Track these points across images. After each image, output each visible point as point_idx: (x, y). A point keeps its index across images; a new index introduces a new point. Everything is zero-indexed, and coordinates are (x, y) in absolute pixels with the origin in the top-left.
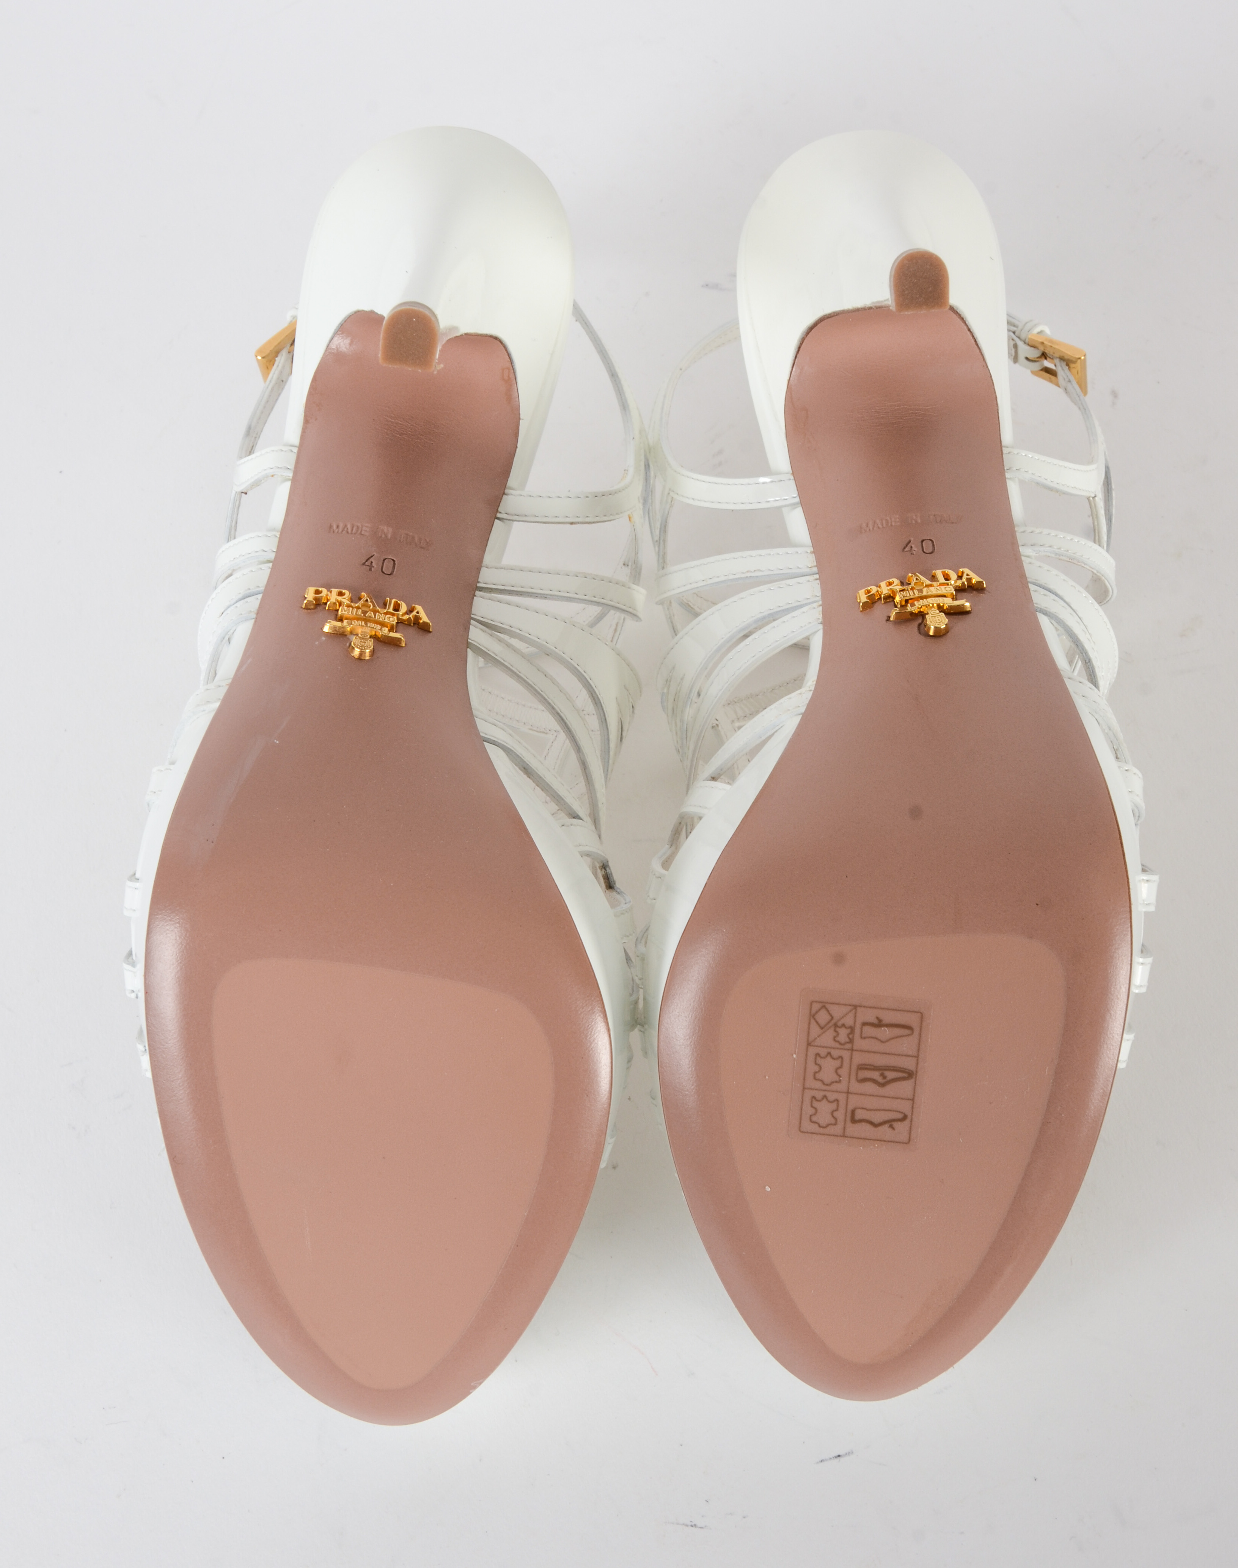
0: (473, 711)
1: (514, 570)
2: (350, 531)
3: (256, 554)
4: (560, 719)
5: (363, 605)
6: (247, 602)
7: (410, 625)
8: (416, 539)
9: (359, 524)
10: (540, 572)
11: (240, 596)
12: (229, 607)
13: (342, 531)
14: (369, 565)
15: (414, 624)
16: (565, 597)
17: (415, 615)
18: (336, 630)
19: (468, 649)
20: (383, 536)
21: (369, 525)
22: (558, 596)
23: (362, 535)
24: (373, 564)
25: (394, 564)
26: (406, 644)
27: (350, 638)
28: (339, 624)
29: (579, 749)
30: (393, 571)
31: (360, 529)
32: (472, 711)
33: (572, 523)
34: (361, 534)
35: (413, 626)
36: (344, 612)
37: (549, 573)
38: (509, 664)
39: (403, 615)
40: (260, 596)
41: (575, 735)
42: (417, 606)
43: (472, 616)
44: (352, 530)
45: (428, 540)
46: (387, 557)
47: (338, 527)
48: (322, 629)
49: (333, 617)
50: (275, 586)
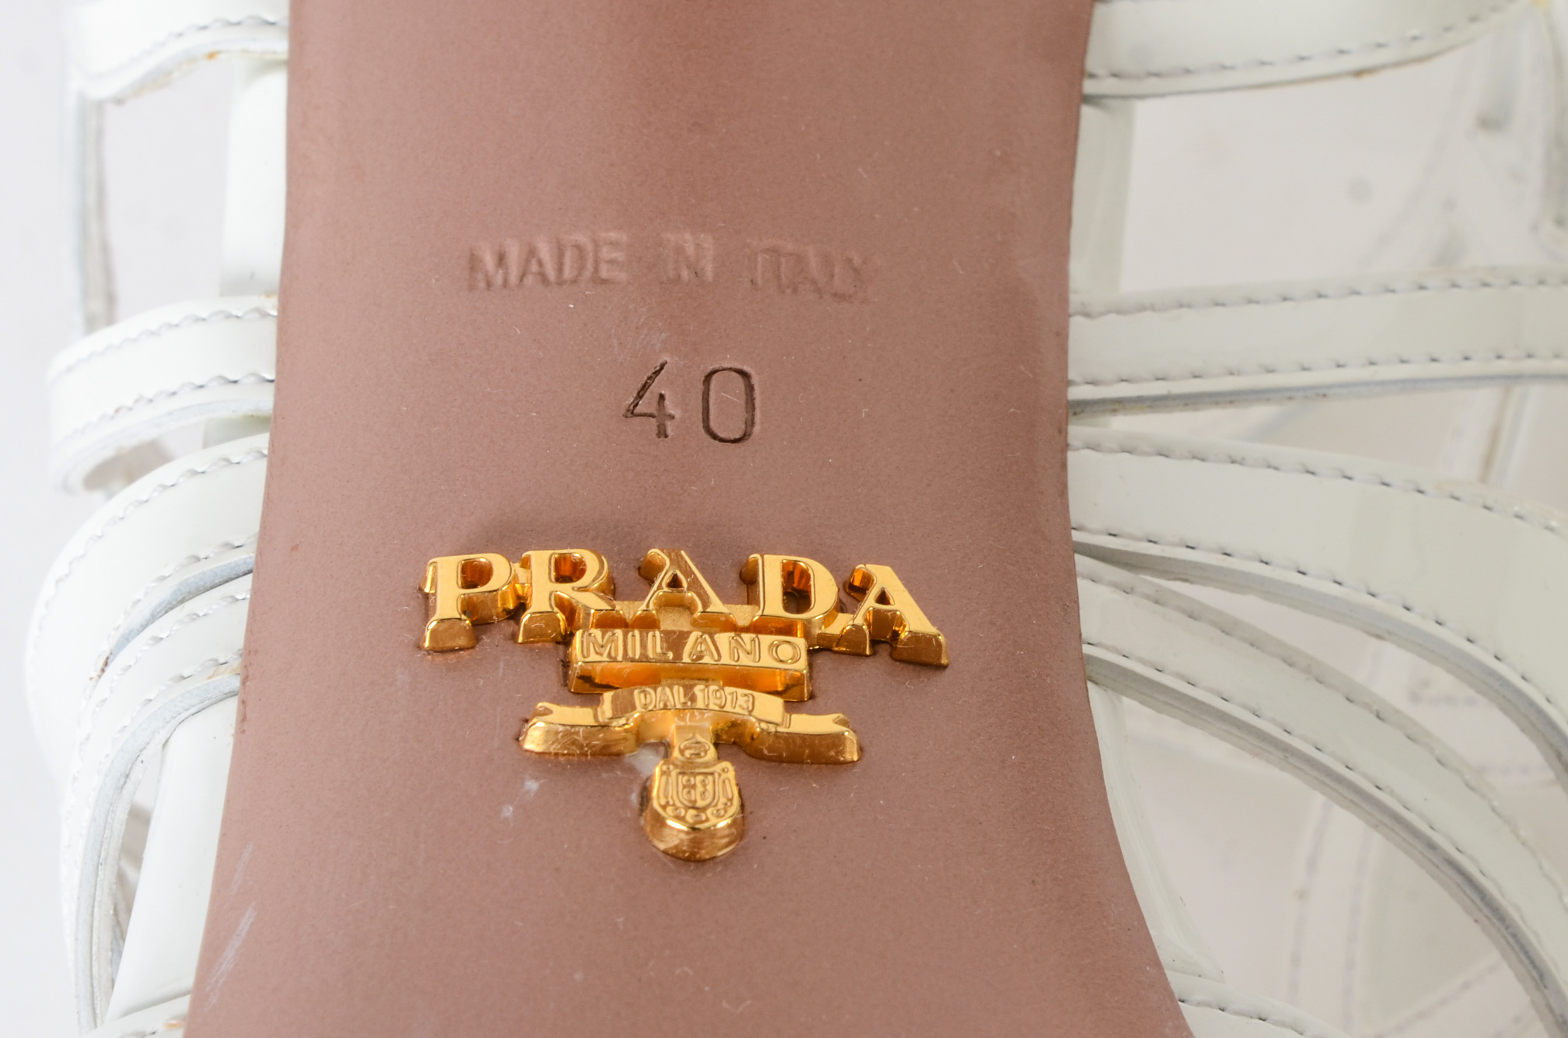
0: (1170, 975)
1: (1189, 306)
2: (551, 274)
3: (201, 396)
4: (1459, 879)
5: (666, 604)
6: (195, 617)
7: (862, 655)
8: (814, 265)
9: (582, 239)
10: (1285, 299)
11: (164, 592)
12: (126, 639)
13: (522, 277)
14: (653, 410)
15: (874, 643)
16: (1395, 382)
17: (876, 612)
18: (574, 742)
19: (1090, 685)
20: (685, 274)
21: (623, 237)
22: (1367, 384)
23: (604, 282)
24: (667, 402)
25: (750, 388)
26: (861, 750)
27: (637, 765)
28: (580, 716)
29: (1542, 976)
30: (750, 423)
31: (590, 257)
32: (1163, 974)
33: (1359, 73)
34: (598, 280)
35: (874, 653)
36: (593, 657)
37: (1320, 296)
38: (1245, 707)
39: (829, 617)
40: (243, 588)
41: (1524, 928)
42: (872, 568)
43: (1077, 536)
44: (560, 270)
45: (857, 261)
46: (717, 366)
47: (501, 259)
48: (517, 739)
49: (551, 673)
50: (295, 548)
